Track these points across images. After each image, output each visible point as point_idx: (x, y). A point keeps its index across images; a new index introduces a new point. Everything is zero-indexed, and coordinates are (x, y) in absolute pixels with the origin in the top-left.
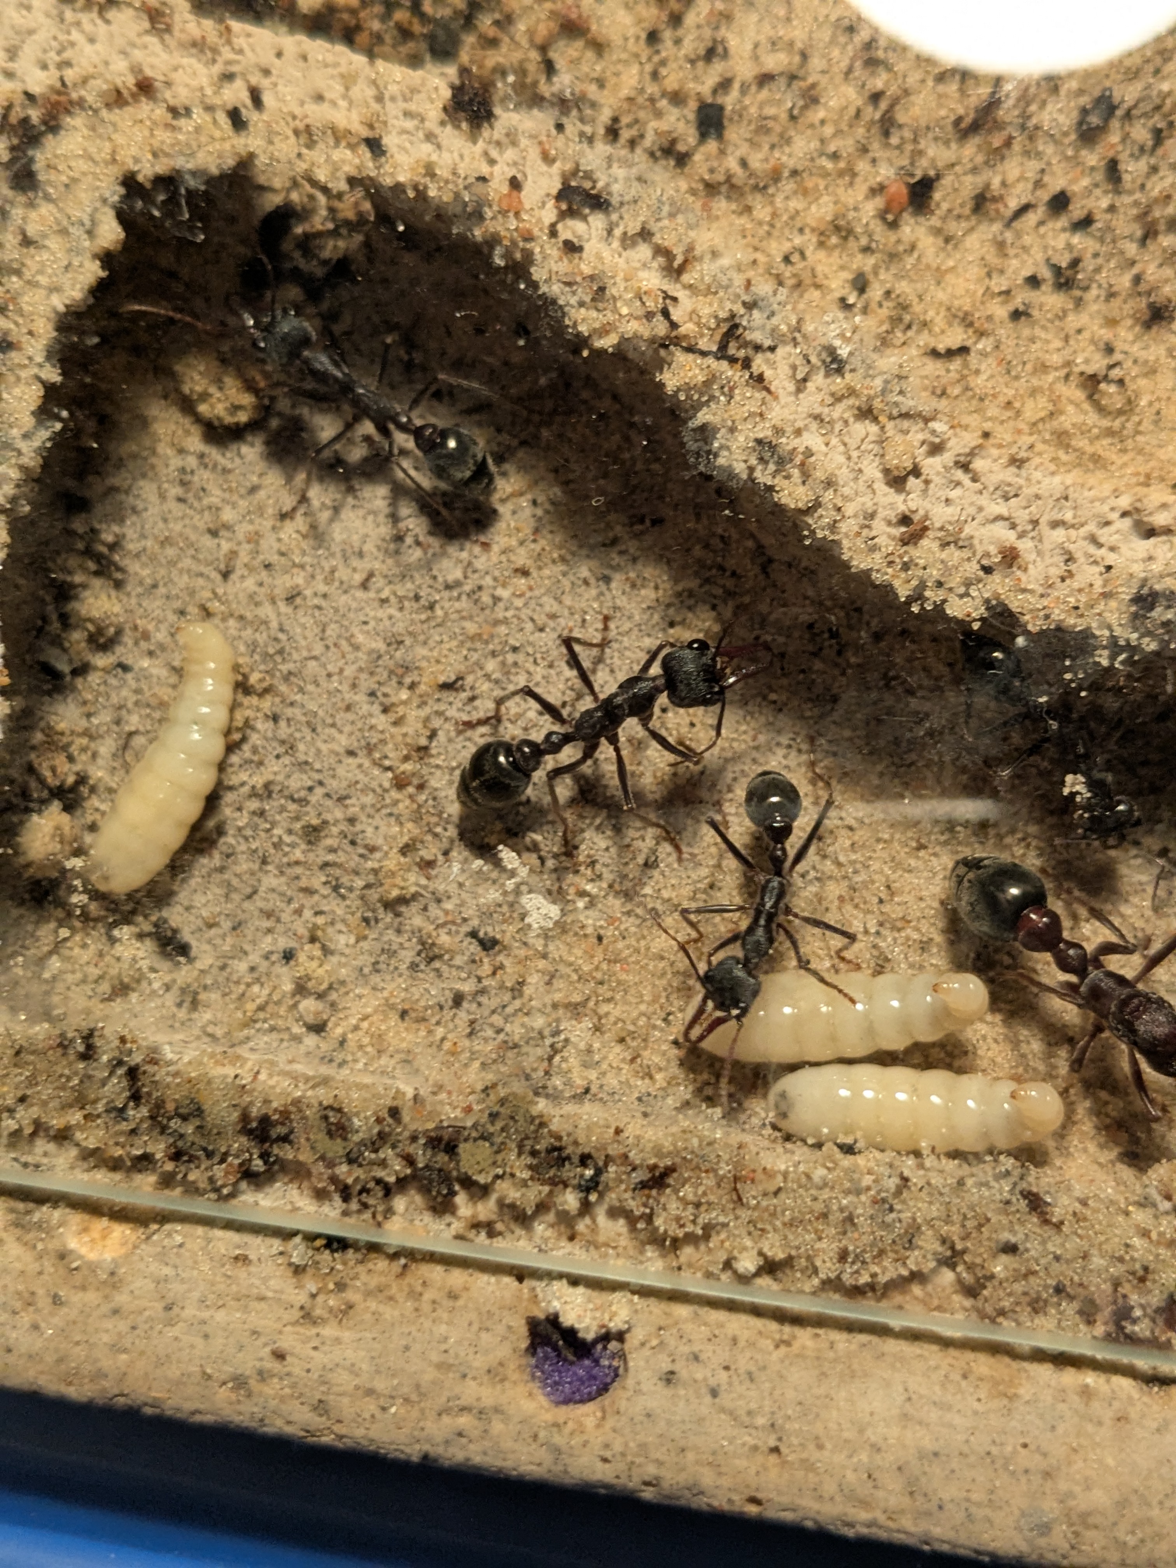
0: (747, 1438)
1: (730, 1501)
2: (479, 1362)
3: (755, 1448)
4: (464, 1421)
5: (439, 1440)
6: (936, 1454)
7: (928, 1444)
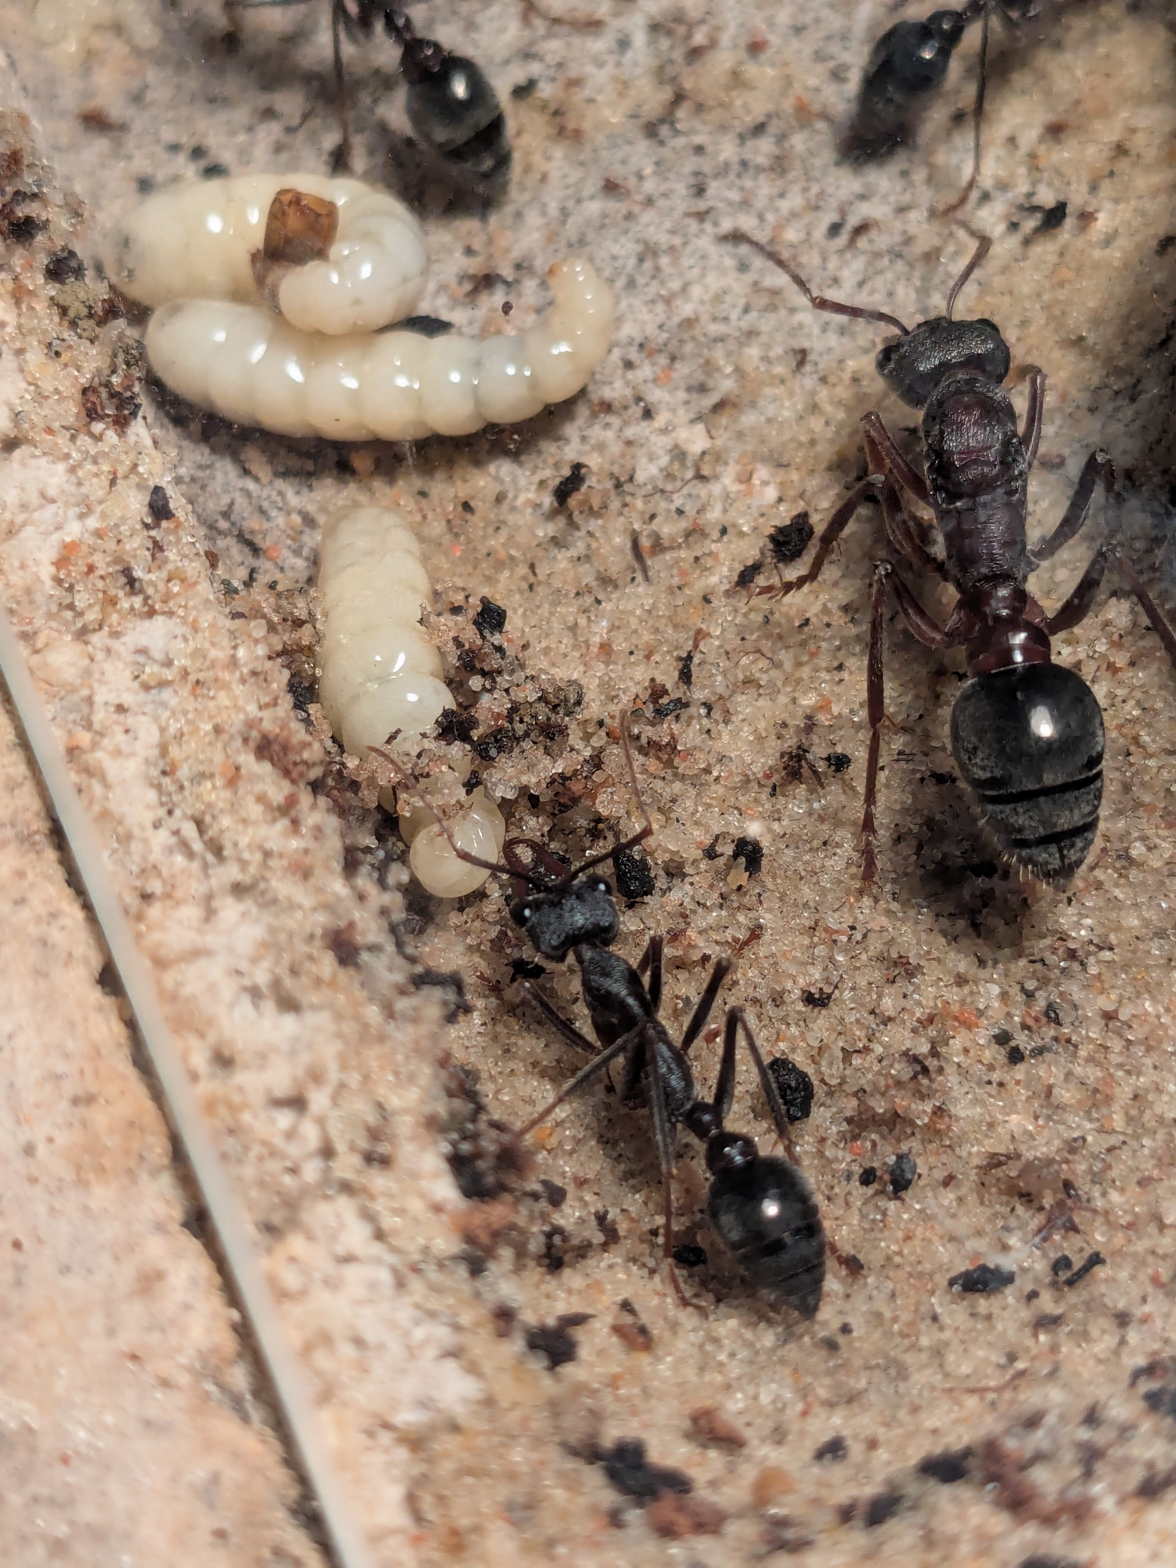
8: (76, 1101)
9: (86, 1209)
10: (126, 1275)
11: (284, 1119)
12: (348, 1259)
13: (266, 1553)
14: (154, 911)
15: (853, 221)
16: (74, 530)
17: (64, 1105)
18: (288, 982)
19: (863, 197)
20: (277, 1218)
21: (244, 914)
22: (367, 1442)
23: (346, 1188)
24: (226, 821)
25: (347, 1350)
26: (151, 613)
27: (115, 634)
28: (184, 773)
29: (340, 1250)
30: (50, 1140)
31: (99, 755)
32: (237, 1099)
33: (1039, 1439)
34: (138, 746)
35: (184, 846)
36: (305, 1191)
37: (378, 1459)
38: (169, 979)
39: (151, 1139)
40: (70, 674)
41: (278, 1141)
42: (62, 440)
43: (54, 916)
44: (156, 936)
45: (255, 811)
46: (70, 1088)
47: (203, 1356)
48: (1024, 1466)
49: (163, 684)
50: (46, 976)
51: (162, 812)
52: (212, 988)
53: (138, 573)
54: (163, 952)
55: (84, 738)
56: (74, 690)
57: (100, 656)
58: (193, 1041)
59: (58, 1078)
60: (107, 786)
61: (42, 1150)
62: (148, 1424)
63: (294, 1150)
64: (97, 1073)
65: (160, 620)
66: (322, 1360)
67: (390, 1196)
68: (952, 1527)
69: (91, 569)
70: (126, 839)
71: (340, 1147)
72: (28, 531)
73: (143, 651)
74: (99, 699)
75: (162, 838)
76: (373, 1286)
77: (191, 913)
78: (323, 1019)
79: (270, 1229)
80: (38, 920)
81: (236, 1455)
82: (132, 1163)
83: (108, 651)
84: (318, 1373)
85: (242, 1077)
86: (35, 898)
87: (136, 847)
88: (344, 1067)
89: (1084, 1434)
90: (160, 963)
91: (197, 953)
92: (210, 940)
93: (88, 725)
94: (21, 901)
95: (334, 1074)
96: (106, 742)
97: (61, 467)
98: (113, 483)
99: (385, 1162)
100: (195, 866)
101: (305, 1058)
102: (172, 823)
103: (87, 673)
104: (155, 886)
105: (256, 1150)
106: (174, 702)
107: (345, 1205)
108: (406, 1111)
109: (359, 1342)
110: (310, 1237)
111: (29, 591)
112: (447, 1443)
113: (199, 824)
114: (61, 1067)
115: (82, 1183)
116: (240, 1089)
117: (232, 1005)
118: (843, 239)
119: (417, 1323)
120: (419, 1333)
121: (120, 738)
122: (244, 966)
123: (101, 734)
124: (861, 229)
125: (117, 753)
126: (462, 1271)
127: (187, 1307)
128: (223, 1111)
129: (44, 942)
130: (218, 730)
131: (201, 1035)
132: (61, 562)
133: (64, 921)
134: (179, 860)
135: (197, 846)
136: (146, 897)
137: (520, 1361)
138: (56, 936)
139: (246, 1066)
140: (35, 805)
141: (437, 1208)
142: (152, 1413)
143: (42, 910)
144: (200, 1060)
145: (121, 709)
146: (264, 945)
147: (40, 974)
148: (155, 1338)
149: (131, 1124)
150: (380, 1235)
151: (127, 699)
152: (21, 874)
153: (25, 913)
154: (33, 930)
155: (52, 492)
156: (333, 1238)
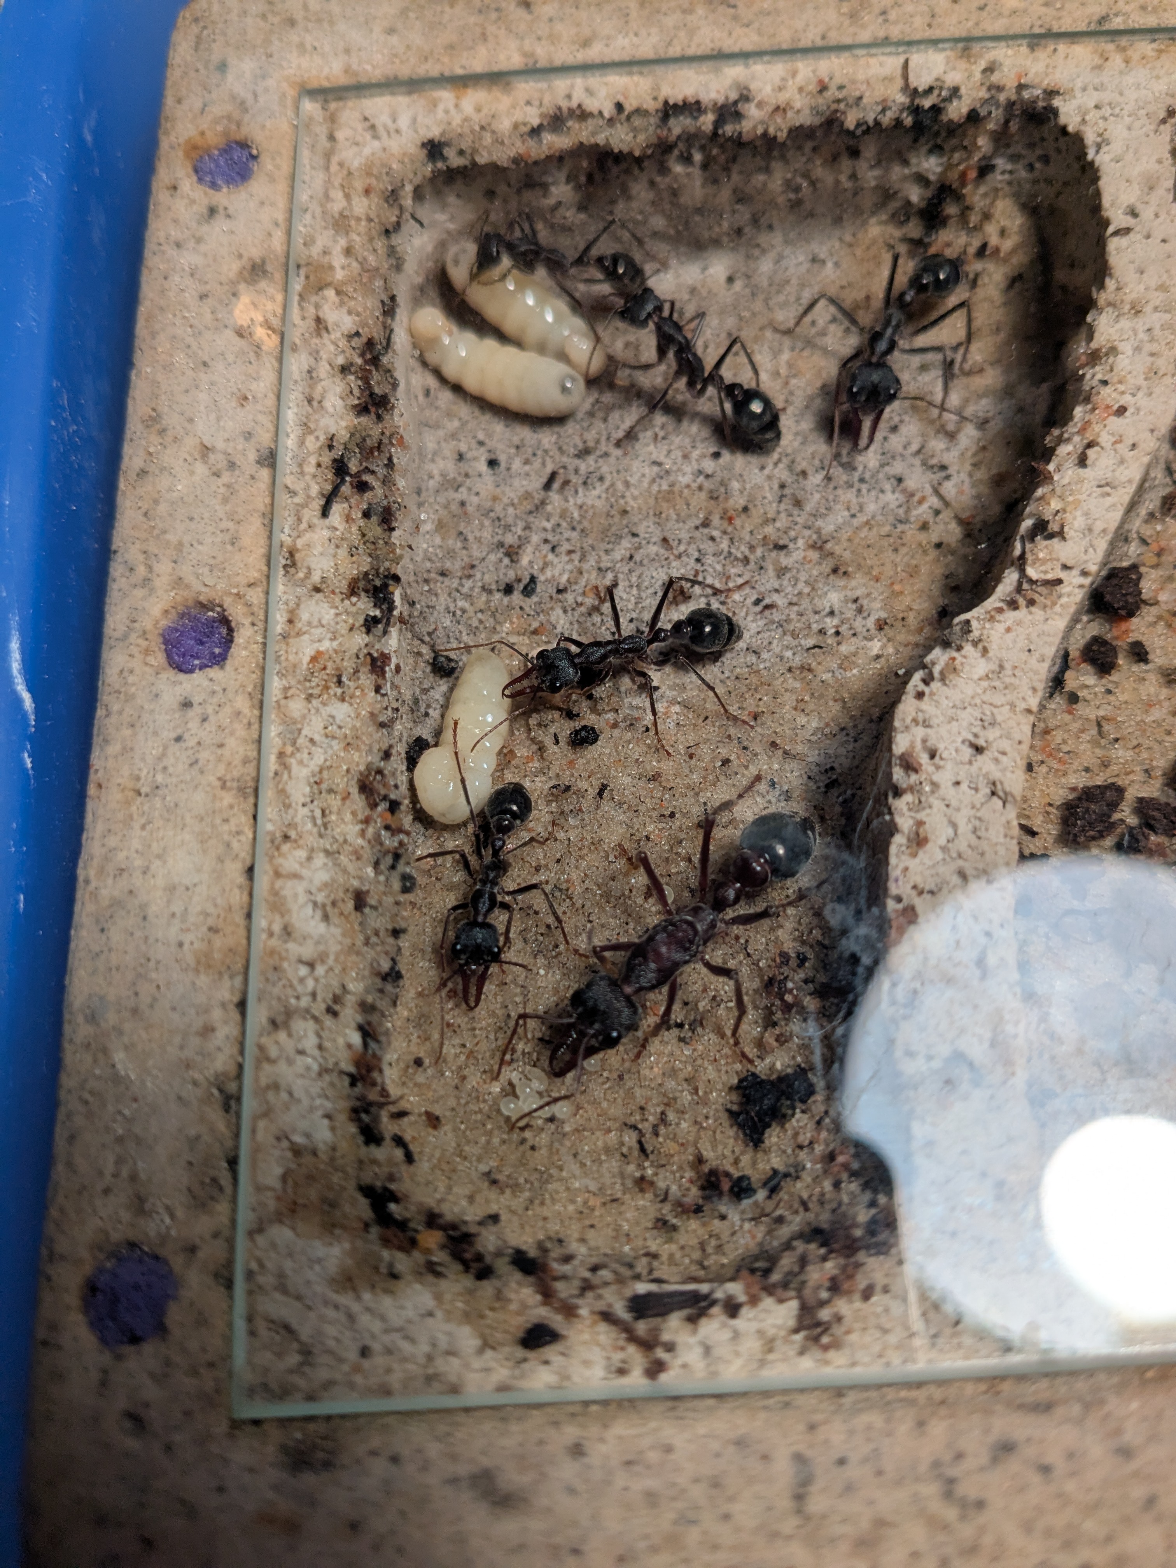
0: (145, 772)
1: (97, 771)
2: (185, 571)
3: (138, 778)
4: (141, 570)
5: (127, 556)
6: (145, 918)
7: (153, 910)
8: (210, 929)
9: (194, 983)
10: (198, 1023)
11: (303, 971)
12: (301, 1052)
13: (207, 1180)
14: (286, 847)
15: (767, 601)
16: (326, 645)
17: (204, 929)
18: (328, 908)
19: (777, 591)
20: (280, 1019)
21: (325, 864)
22: (275, 1142)
23: (315, 1019)
24: (334, 817)
25: (284, 1096)
26: (343, 700)
27: (324, 704)
28: (324, 786)
29: (300, 1047)
30: (192, 943)
31: (293, 761)
32: (284, 954)
33: (566, 1268)
34: (312, 763)
35: (314, 819)
36: (297, 1010)
37: (277, 1153)
38: (279, 883)
39: (238, 959)
40: (296, 715)
41: (295, 982)
42: (337, 599)
43: (238, 833)
44: (280, 860)
45: (348, 817)
46: (211, 922)
47: (217, 1076)
48: (556, 1279)
49: (334, 738)
50: (222, 862)
51: (308, 800)
52: (296, 895)
53: (344, 679)
54: (280, 869)
55: (289, 749)
56: (295, 723)
57: (313, 711)
58: (277, 917)
59: (207, 915)
60: (290, 777)
61: (186, 947)
62: (180, 1098)
63: (300, 989)
64: (225, 920)
65: (346, 705)
66: (271, 1096)
67: (330, 1030)
68: (512, 1296)
69: (325, 668)
70: (287, 806)
71: (319, 998)
72: (306, 637)
73: (333, 717)
74: (304, 732)
75: (304, 812)
76: (308, 1068)
77: (302, 854)
78: (337, 931)
79: (274, 1023)
80: (230, 833)
81: (212, 1130)
82: (223, 969)
83: (318, 710)
84: (267, 1102)
85: (291, 946)
86: (233, 821)
87: (291, 811)
88: (336, 960)
89: (587, 1274)
90: (277, 874)
91: (296, 876)
92: (305, 872)
93: (294, 743)
94: (226, 821)
95: (331, 961)
96: (298, 755)
97: (333, 611)
98: (351, 629)
99: (336, 1015)
100: (315, 830)
101: (321, 948)
102: (312, 807)
103: (304, 717)
104: (293, 834)
105: (284, 982)
106: (336, 747)
107: (311, 1025)
108: (354, 994)
109: (291, 1094)
110: (290, 1035)
111: (295, 666)
112: (307, 1159)
113: (323, 812)
114: (211, 909)
115: (197, 971)
116: (287, 950)
117: (302, 906)
118: (758, 609)
119: (320, 1096)
120: (318, 1102)
121: (305, 756)
122: (314, 890)
123: (298, 750)
124: (767, 607)
125: (301, 762)
126: (347, 1081)
127: (219, 1049)
128: (276, 957)
129: (228, 845)
130: (348, 771)
131: (282, 916)
132: (314, 659)
133: (243, 838)
134: (309, 826)
135: (319, 822)
136: (286, 837)
137: (353, 1137)
138: (235, 845)
139: (295, 940)
140: (254, 774)
141: (349, 1046)
142: (184, 1094)
143: (234, 829)
144: (277, 928)
145: (312, 740)
146: (326, 885)
147: (220, 860)
148: (199, 1059)
149: (230, 950)
150: (320, 1047)
151: (317, 738)
152: (231, 807)
153: (226, 827)
154: (226, 837)
155: (324, 622)
156: (300, 1039)
